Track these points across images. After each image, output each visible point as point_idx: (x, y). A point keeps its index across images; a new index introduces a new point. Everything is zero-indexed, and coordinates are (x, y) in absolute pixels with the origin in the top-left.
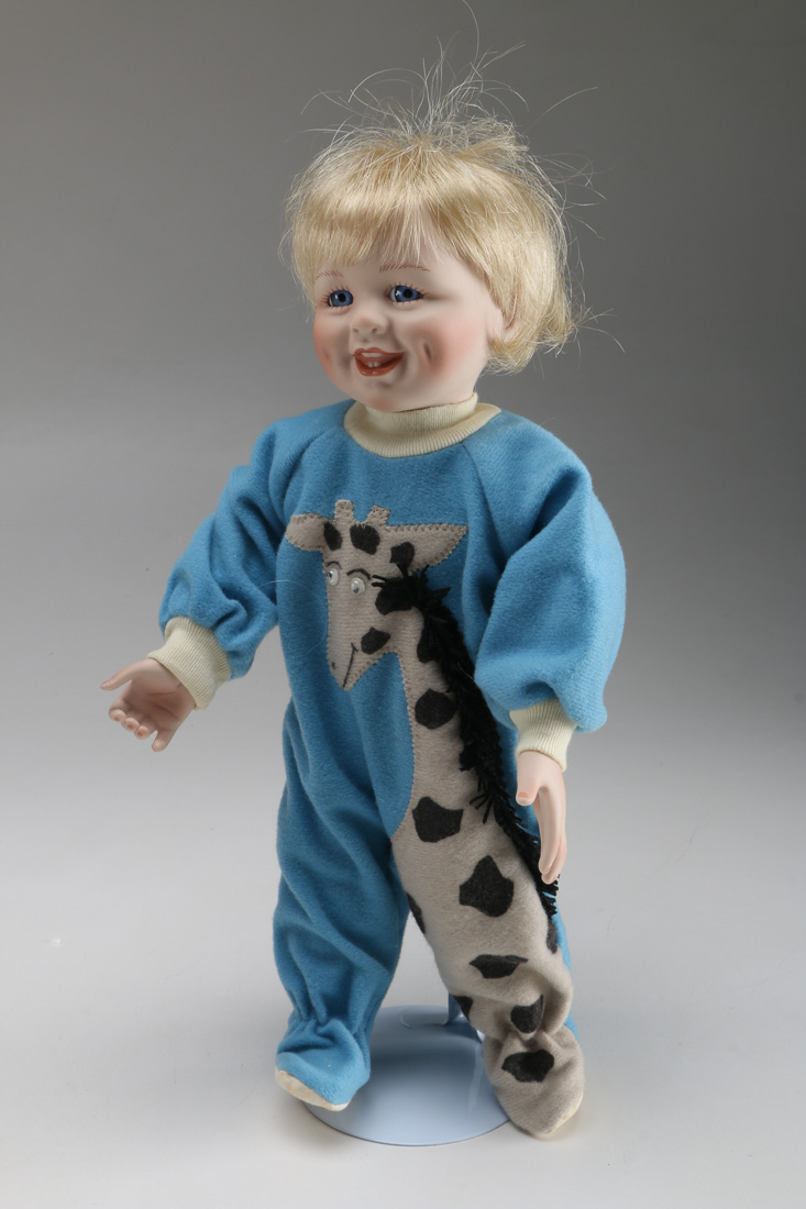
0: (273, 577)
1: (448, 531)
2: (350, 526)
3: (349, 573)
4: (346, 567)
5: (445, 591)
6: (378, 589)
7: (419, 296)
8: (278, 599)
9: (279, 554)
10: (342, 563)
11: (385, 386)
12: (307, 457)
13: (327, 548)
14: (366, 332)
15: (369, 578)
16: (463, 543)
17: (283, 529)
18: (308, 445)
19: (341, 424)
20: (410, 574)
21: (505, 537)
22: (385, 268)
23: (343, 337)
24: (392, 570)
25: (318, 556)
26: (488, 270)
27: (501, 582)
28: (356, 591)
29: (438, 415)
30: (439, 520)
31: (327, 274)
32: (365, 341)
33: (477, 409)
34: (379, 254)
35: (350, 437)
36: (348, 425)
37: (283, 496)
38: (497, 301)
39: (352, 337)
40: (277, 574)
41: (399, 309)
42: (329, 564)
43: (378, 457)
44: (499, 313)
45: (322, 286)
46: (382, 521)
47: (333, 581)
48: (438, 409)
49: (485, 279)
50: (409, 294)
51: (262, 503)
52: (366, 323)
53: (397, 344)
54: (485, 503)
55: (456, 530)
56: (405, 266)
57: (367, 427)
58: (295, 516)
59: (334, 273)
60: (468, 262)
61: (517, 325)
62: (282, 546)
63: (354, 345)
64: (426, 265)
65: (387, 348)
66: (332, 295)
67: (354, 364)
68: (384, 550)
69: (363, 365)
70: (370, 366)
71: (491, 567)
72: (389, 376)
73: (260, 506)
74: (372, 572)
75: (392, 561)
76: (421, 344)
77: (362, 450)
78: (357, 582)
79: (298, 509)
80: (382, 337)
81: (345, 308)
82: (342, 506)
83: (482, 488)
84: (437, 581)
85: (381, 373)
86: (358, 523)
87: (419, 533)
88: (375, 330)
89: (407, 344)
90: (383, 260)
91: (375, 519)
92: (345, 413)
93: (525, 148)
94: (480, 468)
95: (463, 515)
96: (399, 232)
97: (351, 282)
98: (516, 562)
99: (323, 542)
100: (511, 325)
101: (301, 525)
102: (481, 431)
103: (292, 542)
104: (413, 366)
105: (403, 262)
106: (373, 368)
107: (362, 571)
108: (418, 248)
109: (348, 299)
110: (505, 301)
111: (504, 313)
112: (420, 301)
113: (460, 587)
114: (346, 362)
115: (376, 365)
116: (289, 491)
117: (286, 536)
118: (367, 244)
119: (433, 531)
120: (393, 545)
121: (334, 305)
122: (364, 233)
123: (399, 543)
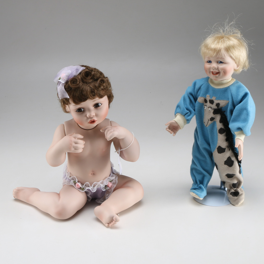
0: (195, 107)
1: (226, 101)
2: (209, 99)
3: (208, 107)
4: (208, 106)
5: (225, 111)
6: (213, 110)
7: (223, 63)
8: (196, 111)
9: (196, 103)
10: (207, 106)
11: (216, 77)
12: (202, 87)
13: (205, 103)
14: (214, 68)
15: (212, 108)
16: (228, 104)
17: (197, 99)
18: (202, 85)
19: (208, 82)
20: (219, 108)
21: (235, 103)
22: (218, 58)
23: (210, 68)
24: (216, 107)
25: (203, 104)
26: (234, 58)
27: (234, 110)
28: (210, 110)
29: (225, 81)
30: (224, 99)
31: (207, 58)
32: (214, 70)
33: (232, 80)
34: (217, 56)
35: (209, 84)
36: (209, 82)
37: (197, 93)
38: (236, 63)
39: (211, 69)
40: (196, 106)
41: (219, 65)
42: (205, 105)
43: (214, 88)
44: (236, 65)
45: (207, 60)
46: (215, 99)
47: (205, 108)
48: (225, 80)
49: (234, 60)
50: (221, 62)
51: (193, 94)
52: (214, 67)
53: (219, 70)
54: (232, 97)
55: (227, 101)
56: (221, 58)
57: (213, 82)
58: (199, 97)
59: (209, 58)
60: (231, 57)
61: (239, 67)
62: (197, 102)
63: (212, 70)
64: (224, 58)
65: (217, 71)
66: (208, 61)
67: (211, 73)
68: (215, 104)
69: (213, 73)
70: (214, 73)
71: (233, 108)
72: (217, 76)
74: (212, 107)
75: (216, 106)
76: (223, 71)
77: (212, 87)
78: (210, 109)
79: (200, 96)
80: (216, 69)
81: (210, 63)
82: (208, 96)
83: (232, 95)
84: (223, 110)
85: (216, 75)
86: (210, 99)
87: (221, 102)
88: (215, 68)
89: (220, 71)
90: (217, 57)
91: (213, 98)
92: (209, 79)
93: (242, 36)
94: (232, 91)
95: (228, 99)
96: (220, 53)
97: (211, 59)
98: (237, 107)
99: (204, 102)
100: (238, 67)
101: (200, 99)
102: (232, 84)
103: (199, 101)
104: (221, 74)
105: (221, 57)
106: (215, 74)
107: (211, 107)
108: (223, 55)
109: (211, 62)
110: (237, 63)
111: (237, 65)
112: (223, 64)
113: (227, 111)
114: (210, 72)
115: (215, 73)
116: (198, 92)
117: (198, 100)
118: (215, 54)
119: (223, 101)
120: (216, 103)
121: (208, 63)
122: (214, 52)
123: (217, 103)
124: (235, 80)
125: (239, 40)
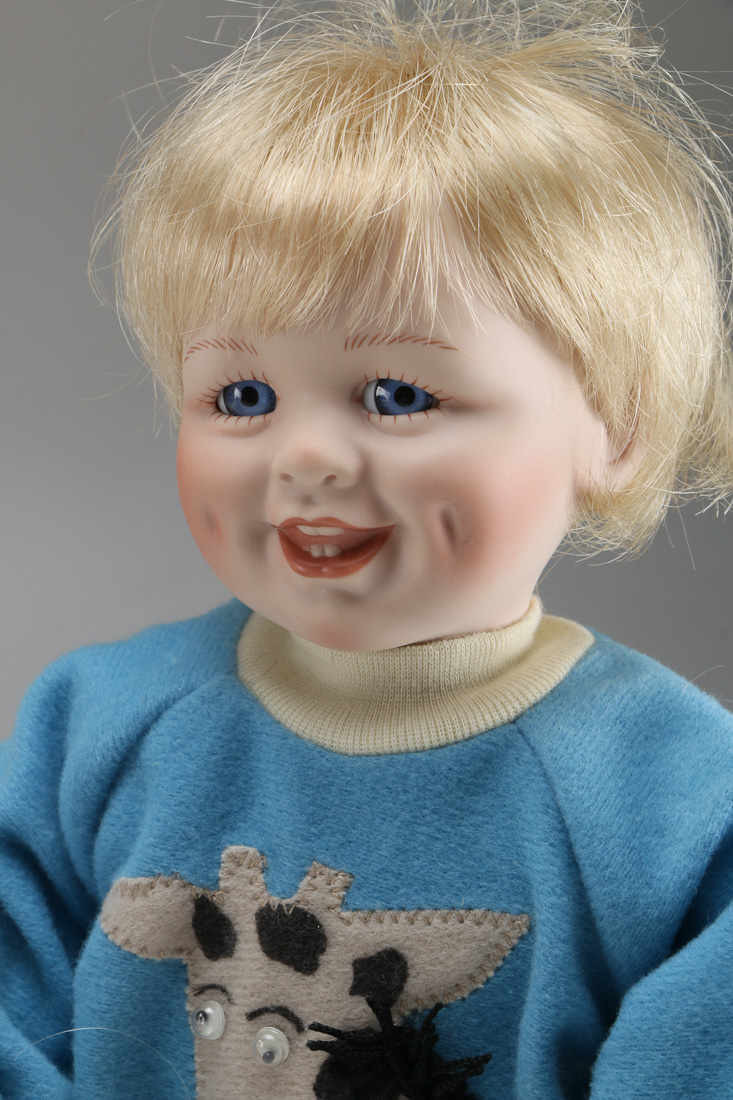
0: (64, 1016)
1: (487, 927)
2: (255, 907)
3: (252, 1016)
4: (245, 1002)
5: (477, 1064)
6: (321, 1056)
7: (431, 403)
8: (79, 1067)
9: (83, 964)
10: (235, 992)
11: (349, 599)
12: (153, 744)
13: (199, 952)
14: (312, 482)
15: (300, 1029)
16: (519, 955)
17: (93, 907)
18: (157, 716)
19: (233, 670)
20: (397, 1021)
21: (618, 943)
22: (356, 342)
23: (255, 487)
24: (356, 1013)
25: (177, 972)
26: (583, 341)
27: (609, 1046)
28: (269, 1056)
29: (461, 657)
30: (465, 900)
31: (218, 344)
32: (308, 500)
33: (541, 635)
34: (343, 309)
35: (255, 701)
36: (249, 673)
37: (94, 828)
38: (597, 405)
39: (274, 489)
40: (78, 1009)
41: (385, 431)
42: (201, 990)
43: (323, 751)
44: (603, 431)
45: (206, 370)
46: (333, 900)
47: (210, 1030)
48: (460, 643)
49: (575, 360)
50: (405, 397)
51: (41, 841)
52: (310, 463)
53: (378, 507)
54: (573, 865)
55: (505, 923)
56: (402, 338)
57: (296, 680)
58: (123, 879)
59: (236, 345)
60: (539, 324)
61: (638, 457)
62: (92, 945)
63: (281, 509)
64: (449, 336)
65: (358, 518)
66: (227, 391)
67: (274, 545)
68: (337, 966)
69: (296, 547)
70: (316, 552)
71: (583, 1009)
72: (359, 579)
73: (35, 848)
74: (308, 1013)
75: (354, 991)
76: (434, 511)
77: (286, 735)
78: (271, 1036)
79: (132, 863)
80: (347, 495)
81: (258, 420)
82: (237, 860)
83: (565, 831)
84: (458, 1039)
85: (342, 572)
86: (275, 901)
87: (419, 929)
88: (331, 479)
89: (401, 509)
90: (354, 322)
91: (317, 893)
92: (236, 638)
93: (654, 51)
94: (561, 785)
95: (521, 891)
96: (391, 265)
97: (272, 364)
98: (641, 1002)
99: (189, 940)
100: (625, 455)
101: (140, 902)
102: (557, 694)
103: (119, 939)
104: (414, 556)
105: (397, 330)
106: (323, 560)
107: (284, 1012)
108: (432, 301)
109: (263, 400)
110: (615, 405)
111: (609, 428)
112: (433, 414)
113: (511, 1052)
114: (256, 538)
115: (329, 552)
116: (108, 819)
117: (103, 923)
118: (320, 287)
119: (452, 926)
120: (360, 954)
121: (232, 413)
122: (310, 263)
123: (371, 952)
124: (586, 638)
125: (617, 104)
